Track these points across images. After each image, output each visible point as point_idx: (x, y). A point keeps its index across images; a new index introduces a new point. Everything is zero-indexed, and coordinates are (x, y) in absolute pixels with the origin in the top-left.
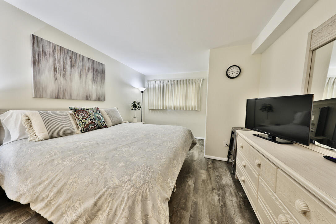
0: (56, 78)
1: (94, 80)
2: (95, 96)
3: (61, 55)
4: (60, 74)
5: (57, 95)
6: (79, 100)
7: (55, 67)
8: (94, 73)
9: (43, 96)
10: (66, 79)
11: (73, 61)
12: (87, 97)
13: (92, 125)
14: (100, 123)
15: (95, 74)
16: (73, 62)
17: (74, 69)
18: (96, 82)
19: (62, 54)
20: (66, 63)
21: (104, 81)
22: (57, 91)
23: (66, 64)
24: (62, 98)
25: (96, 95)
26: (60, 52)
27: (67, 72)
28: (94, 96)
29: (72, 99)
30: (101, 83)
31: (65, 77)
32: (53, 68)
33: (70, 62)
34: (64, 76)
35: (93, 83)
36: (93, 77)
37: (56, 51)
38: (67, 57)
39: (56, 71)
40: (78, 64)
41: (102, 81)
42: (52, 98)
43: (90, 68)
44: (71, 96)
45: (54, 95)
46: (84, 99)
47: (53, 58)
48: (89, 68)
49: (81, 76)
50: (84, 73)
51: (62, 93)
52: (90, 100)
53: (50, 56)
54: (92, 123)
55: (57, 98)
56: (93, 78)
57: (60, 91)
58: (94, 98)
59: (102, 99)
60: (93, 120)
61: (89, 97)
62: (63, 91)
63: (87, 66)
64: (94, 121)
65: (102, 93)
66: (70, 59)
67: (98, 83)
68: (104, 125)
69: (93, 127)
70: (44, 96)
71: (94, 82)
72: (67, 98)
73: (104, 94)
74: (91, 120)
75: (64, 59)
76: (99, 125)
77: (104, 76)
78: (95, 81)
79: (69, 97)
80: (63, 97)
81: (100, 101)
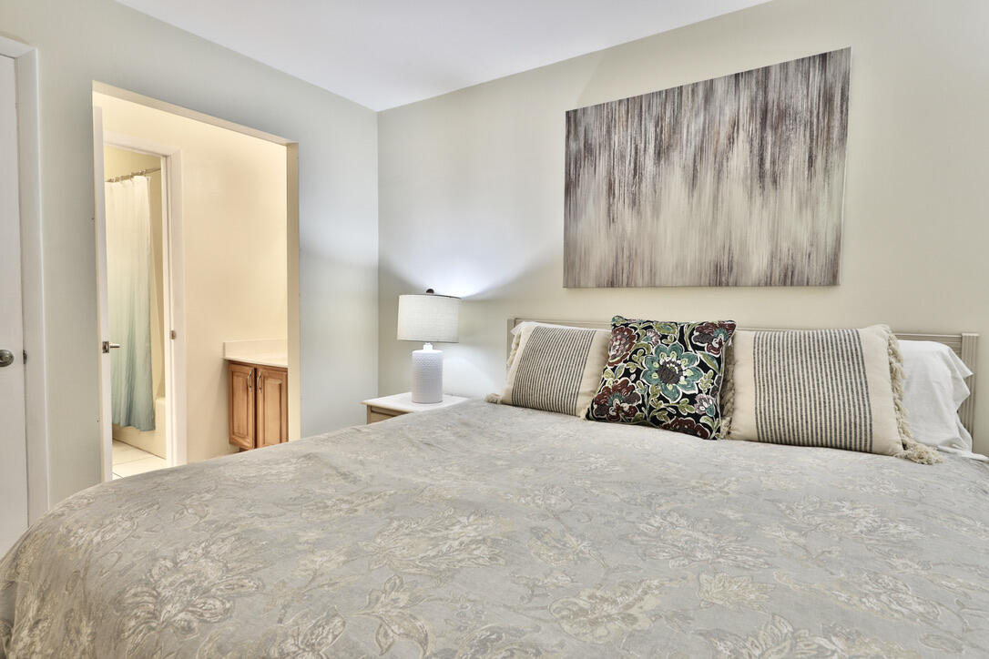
0: (611, 219)
1: (762, 176)
2: (766, 261)
3: (629, 131)
4: (621, 201)
5: (613, 275)
6: (684, 286)
7: (610, 180)
8: (762, 139)
9: (579, 281)
10: (639, 212)
11: (666, 130)
12: (718, 269)
13: (620, 398)
14: (661, 398)
15: (770, 138)
16: (665, 136)
17: (668, 158)
18: (775, 182)
19: (633, 122)
20: (642, 149)
21: (835, 157)
22: (611, 261)
23: (642, 152)
24: (625, 283)
25: (773, 256)
26: (627, 121)
27: (643, 185)
28: (758, 262)
29: (657, 283)
30: (811, 177)
31: (637, 204)
32: (605, 188)
33: (656, 139)
34: (635, 202)
35: (757, 191)
36: (756, 159)
37: (615, 127)
38: (647, 124)
39: (614, 194)
40: (685, 131)
41: (819, 163)
42: (599, 286)
43: (744, 119)
44: (653, 273)
45: (605, 278)
46: (705, 280)
47: (607, 153)
48: (735, 124)
49: (695, 177)
50: (711, 158)
51: (626, 266)
52: (736, 285)
53: (600, 153)
54: (624, 390)
55: (612, 284)
56: (756, 166)
57: (620, 261)
58: (754, 270)
59: (816, 269)
60: (633, 377)
61: (730, 269)
62: (630, 257)
63: (727, 119)
64: (634, 382)
65: (814, 235)
66: (656, 126)
67: (787, 185)
68: (679, 415)
69: (626, 406)
70: (582, 283)
71: (763, 188)
72: (640, 282)
73: (830, 240)
74: (627, 373)
75: (638, 138)
76: (651, 409)
77: (836, 123)
78: (768, 180)
79: (647, 278)
80: (628, 278)
81: (800, 284)
